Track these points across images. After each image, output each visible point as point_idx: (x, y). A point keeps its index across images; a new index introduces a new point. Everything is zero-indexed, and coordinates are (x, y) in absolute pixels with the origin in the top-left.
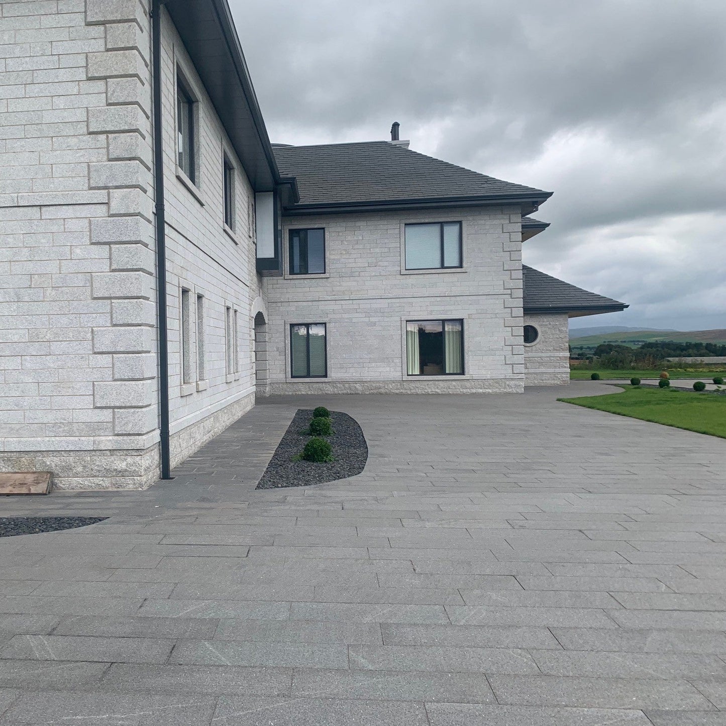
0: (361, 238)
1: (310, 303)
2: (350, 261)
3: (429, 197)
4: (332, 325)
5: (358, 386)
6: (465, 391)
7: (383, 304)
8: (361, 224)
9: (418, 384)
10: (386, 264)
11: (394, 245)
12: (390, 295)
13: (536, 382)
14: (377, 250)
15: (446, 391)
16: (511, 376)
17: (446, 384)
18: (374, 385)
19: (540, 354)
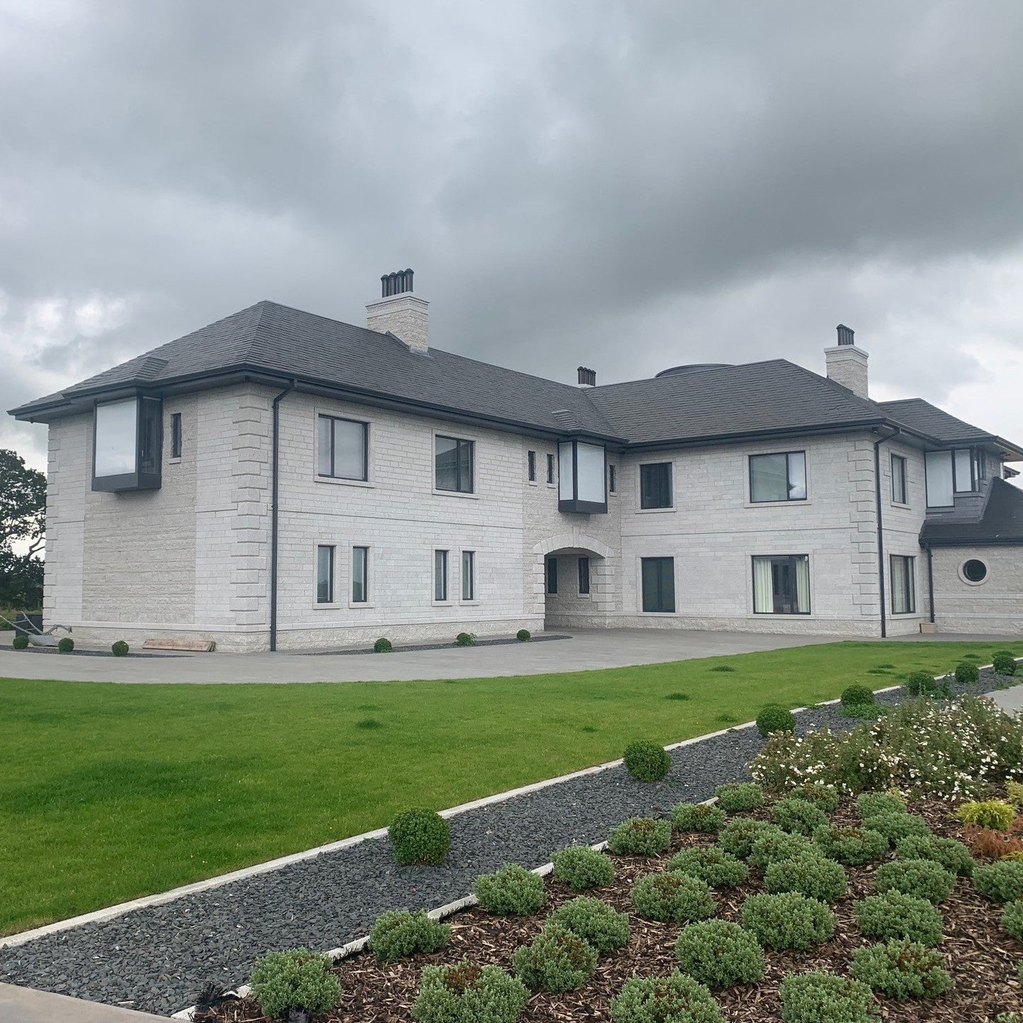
0: (706, 471)
1: (659, 537)
2: (696, 494)
3: (761, 429)
4: (680, 559)
5: (704, 622)
6: (811, 632)
7: (727, 538)
8: (705, 457)
9: (763, 623)
10: (729, 497)
11: (738, 477)
12: (734, 529)
13: (985, 629)
14: (721, 483)
15: (792, 631)
16: (859, 617)
17: (791, 624)
18: (720, 622)
19: (992, 596)
